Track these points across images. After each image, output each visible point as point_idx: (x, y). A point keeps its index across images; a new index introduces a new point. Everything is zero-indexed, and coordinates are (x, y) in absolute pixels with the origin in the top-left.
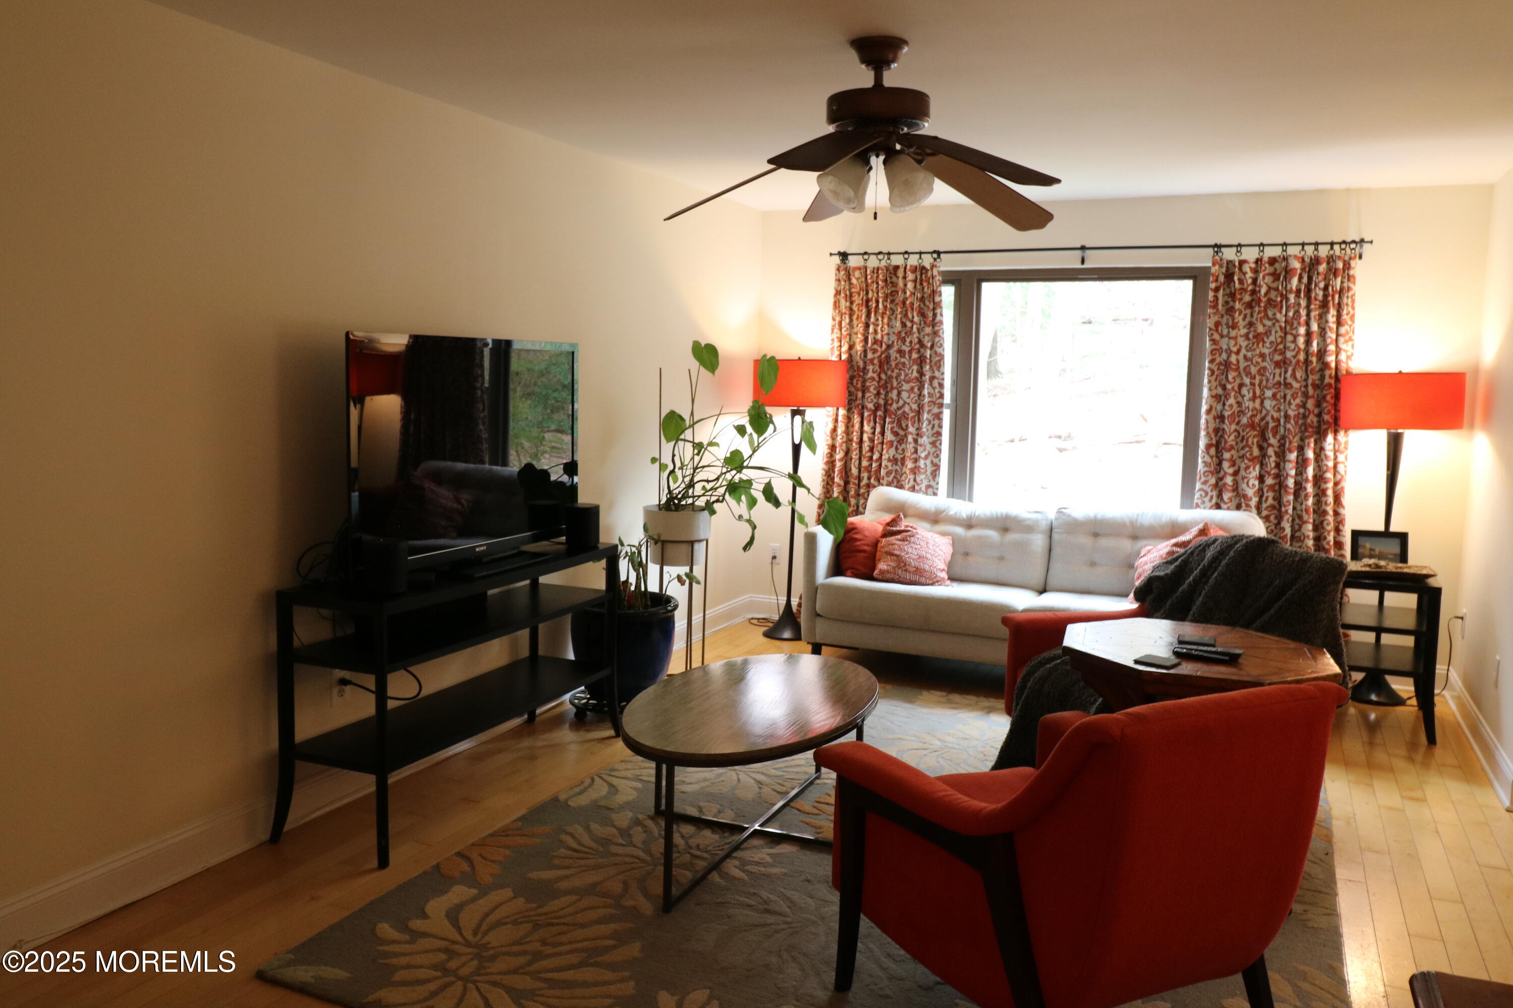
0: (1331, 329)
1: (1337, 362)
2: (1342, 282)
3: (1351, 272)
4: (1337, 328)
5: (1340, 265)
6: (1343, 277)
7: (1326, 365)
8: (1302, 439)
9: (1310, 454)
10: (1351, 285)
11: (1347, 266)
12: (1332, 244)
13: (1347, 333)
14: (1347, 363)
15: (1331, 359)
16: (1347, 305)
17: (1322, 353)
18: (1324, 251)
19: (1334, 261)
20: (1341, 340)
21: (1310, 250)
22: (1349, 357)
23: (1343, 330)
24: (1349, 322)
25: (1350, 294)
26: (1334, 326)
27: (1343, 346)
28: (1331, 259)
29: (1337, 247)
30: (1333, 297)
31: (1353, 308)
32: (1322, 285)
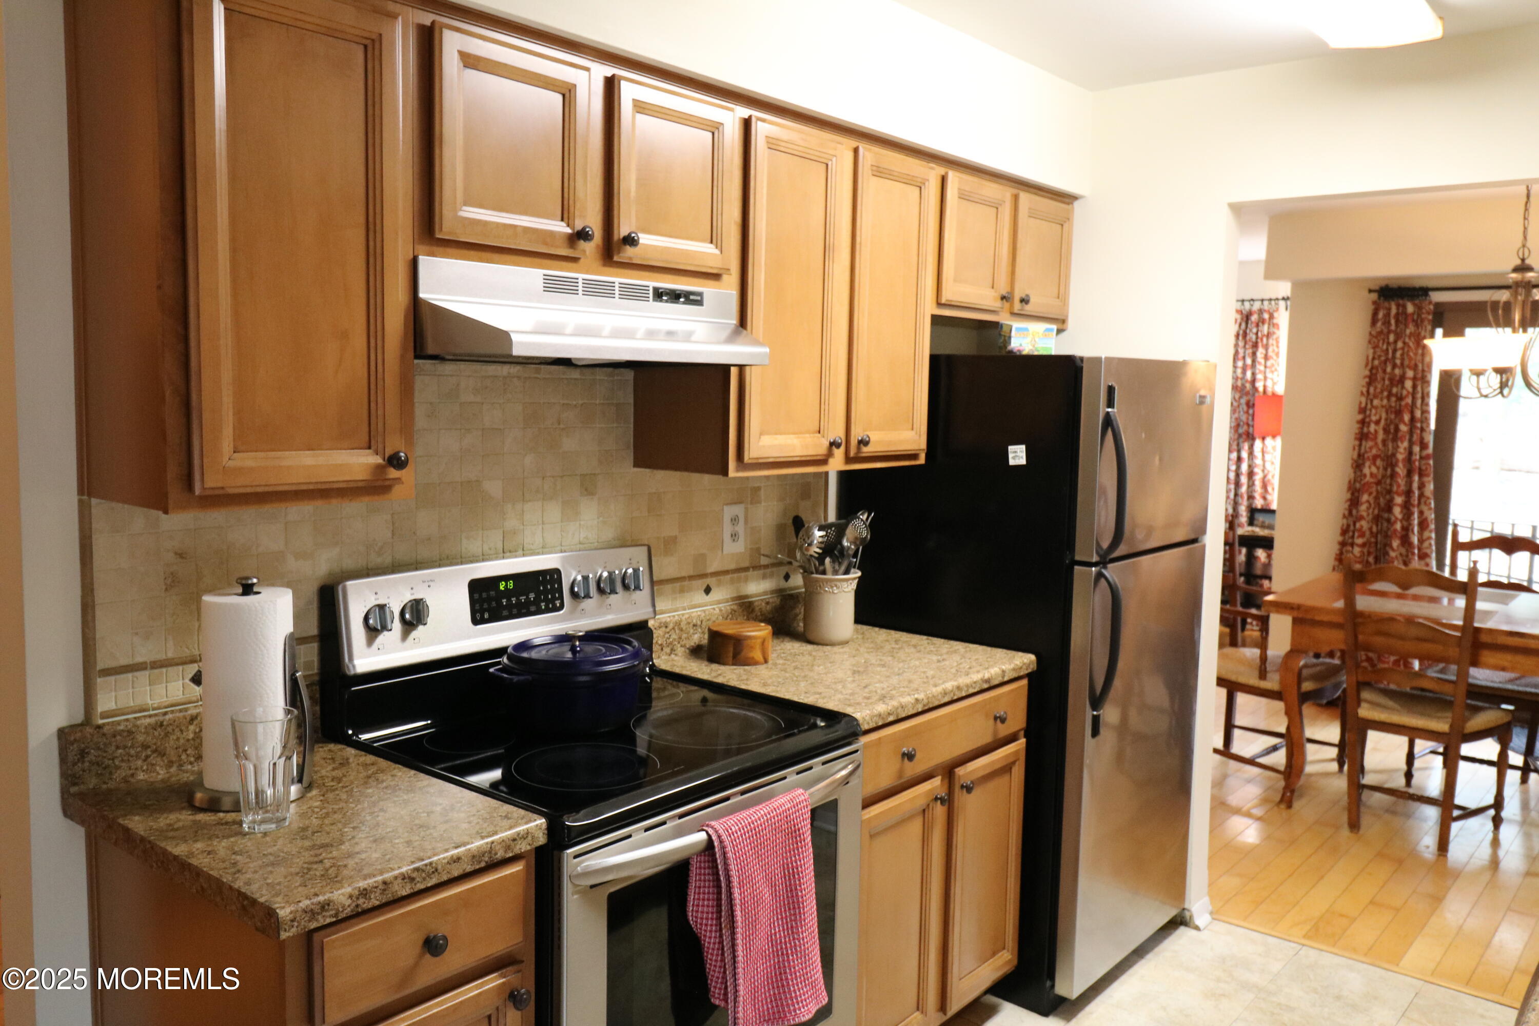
0: (1260, 363)
1: (1265, 387)
2: (1269, 328)
3: (1275, 321)
4: (1265, 363)
5: (1266, 316)
6: (1269, 324)
7: (1255, 389)
8: (1238, 445)
9: (1244, 455)
10: (1275, 330)
11: (1271, 317)
12: (1262, 300)
13: (1273, 365)
14: (1273, 387)
15: (1260, 385)
16: (1273, 345)
17: (1254, 381)
18: (1257, 306)
19: (1262, 313)
20: (1268, 370)
21: (1247, 305)
22: (1274, 384)
23: (1269, 363)
24: (1275, 357)
25: (1275, 337)
26: (1263, 361)
27: (1269, 375)
28: (1261, 311)
29: (1266, 303)
30: (1262, 340)
31: (1278, 347)
32: (1255, 330)
